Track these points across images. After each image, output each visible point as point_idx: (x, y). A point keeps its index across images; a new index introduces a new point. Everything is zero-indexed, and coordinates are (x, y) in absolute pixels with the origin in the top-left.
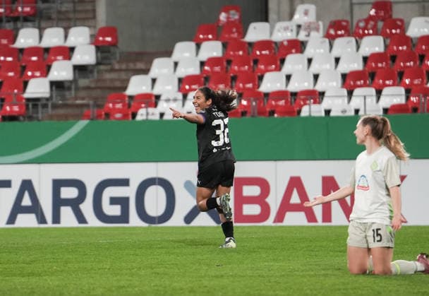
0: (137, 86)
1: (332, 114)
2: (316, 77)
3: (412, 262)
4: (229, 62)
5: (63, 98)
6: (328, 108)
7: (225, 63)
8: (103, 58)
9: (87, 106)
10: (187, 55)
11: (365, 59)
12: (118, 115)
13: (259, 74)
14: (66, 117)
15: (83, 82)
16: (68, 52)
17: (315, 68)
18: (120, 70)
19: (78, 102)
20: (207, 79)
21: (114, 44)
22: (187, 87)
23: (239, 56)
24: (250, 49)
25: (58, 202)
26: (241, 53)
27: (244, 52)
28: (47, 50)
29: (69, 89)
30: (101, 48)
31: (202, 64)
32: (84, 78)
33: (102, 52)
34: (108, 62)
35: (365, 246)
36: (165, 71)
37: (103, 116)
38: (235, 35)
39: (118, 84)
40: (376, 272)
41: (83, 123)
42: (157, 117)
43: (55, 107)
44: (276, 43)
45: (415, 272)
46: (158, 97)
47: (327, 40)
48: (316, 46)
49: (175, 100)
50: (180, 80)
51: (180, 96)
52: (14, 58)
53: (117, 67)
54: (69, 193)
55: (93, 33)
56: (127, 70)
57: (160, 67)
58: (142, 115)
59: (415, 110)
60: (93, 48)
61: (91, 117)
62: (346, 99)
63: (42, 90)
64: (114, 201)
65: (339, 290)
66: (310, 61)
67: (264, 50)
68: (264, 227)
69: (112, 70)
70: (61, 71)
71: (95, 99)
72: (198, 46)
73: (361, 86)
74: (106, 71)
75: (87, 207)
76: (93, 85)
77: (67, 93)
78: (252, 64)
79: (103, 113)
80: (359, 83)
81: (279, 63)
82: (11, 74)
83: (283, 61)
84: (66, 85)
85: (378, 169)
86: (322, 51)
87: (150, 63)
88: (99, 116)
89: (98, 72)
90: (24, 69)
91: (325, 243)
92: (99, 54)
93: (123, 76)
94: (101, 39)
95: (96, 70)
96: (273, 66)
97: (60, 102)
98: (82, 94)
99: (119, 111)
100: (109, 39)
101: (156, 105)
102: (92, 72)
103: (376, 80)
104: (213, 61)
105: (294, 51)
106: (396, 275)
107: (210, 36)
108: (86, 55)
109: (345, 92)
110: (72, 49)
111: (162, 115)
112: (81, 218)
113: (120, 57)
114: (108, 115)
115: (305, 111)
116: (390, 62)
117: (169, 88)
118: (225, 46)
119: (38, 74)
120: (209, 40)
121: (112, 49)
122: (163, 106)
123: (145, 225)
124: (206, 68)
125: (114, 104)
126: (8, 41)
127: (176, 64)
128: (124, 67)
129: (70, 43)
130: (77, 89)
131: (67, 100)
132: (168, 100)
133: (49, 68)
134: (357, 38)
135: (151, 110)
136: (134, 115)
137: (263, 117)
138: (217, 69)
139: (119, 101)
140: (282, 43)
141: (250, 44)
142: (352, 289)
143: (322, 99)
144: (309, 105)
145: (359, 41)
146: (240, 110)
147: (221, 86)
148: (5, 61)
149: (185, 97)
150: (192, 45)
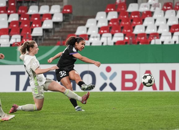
0: (80, 31)
1: (165, 43)
2: (158, 27)
4: (120, 21)
5: (48, 36)
6: (163, 41)
7: (118, 21)
8: (66, 19)
9: (59, 39)
10: (102, 17)
13: (133, 26)
14: (49, 44)
15: (57, 29)
17: (157, 23)
18: (73, 24)
19: (55, 38)
20: (111, 28)
21: (71, 13)
22: (102, 31)
23: (125, 18)
24: (129, 15)
26: (125, 17)
27: (127, 16)
28: (42, 15)
29: (51, 32)
30: (65, 15)
31: (109, 21)
32: (58, 27)
33: (66, 16)
34: (68, 20)
36: (93, 24)
38: (123, 9)
39: (72, 30)
41: (56, 47)
42: (89, 45)
43: (45, 40)
44: (141, 12)
46: (89, 36)
47: (163, 11)
48: (158, 13)
49: (97, 37)
50: (99, 29)
51: (99, 35)
52: (27, 19)
53: (72, 22)
55: (61, 8)
56: (76, 24)
57: (90, 23)
60: (61, 15)
61: (60, 44)
62: (171, 37)
63: (39, 33)
65: (166, 119)
66: (155, 20)
67: (136, 15)
68: (134, 92)
69: (70, 24)
70: (48, 24)
71: (62, 37)
72: (107, 14)
73: (177, 31)
74: (67, 24)
76: (61, 31)
77: (50, 34)
78: (130, 21)
80: (176, 30)
81: (142, 21)
82: (26, 26)
83: (143, 20)
84: (50, 30)
86: (161, 16)
87: (86, 21)
88: (64, 44)
89: (64, 25)
90: (32, 23)
91: (160, 99)
92: (64, 17)
93: (74, 26)
94: (65, 10)
96: (139, 23)
97: (47, 38)
98: (57, 34)
100: (68, 10)
101: (88, 39)
102: (61, 25)
104: (113, 20)
105: (148, 16)
107: (112, 9)
108: (58, 17)
109: (170, 34)
110: (52, 15)
111: (91, 44)
113: (73, 18)
115: (153, 42)
117: (94, 32)
118: (119, 14)
119: (37, 25)
120: (111, 11)
121: (70, 15)
122: (91, 40)
124: (111, 23)
126: (25, 11)
127: (97, 21)
128: (75, 22)
129: (51, 12)
130: (55, 32)
131: (50, 37)
132: (94, 37)
133: (42, 23)
134: (176, 10)
137: (134, 45)
138: (115, 23)
140: (143, 12)
141: (130, 13)
143: (160, 36)
144: (155, 39)
145: (177, 12)
146: (125, 42)
147: (117, 31)
148: (23, 20)
149: (101, 36)
150: (104, 13)
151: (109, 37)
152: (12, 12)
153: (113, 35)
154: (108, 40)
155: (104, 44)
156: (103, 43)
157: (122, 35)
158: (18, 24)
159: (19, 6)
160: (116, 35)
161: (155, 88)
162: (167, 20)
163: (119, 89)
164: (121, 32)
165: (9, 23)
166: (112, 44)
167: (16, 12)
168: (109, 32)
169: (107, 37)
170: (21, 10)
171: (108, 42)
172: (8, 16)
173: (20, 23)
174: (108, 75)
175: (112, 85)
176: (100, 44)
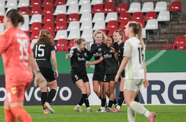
5: (153, 39)
8: (173, 18)
9: (166, 42)
12: (181, 48)
14: (154, 49)
15: (163, 30)
16: (155, 15)
18: (183, 24)
19: (161, 40)
21: (179, 10)
25: (150, 93)
28: (145, 14)
29: (156, 34)
30: (172, 13)
32: (164, 28)
34: (176, 19)
37: (174, 48)
39: (181, 31)
41: (163, 52)
43: (149, 43)
52: (127, 18)
53: (181, 22)
54: (156, 88)
55: (169, 4)
60: (168, 12)
61: (167, 48)
64: (179, 92)
69: (178, 24)
70: (152, 24)
71: (170, 39)
74: (175, 24)
75: (165, 95)
76: (168, 32)
77: (155, 36)
79: (174, 46)
84: (155, 32)
88: (171, 48)
89: (171, 25)
92: (172, 16)
94: (173, 8)
95: (170, 24)
97: (151, 41)
98: (162, 36)
99: (182, 45)
100: (177, 8)
102: (168, 25)
108: (164, 16)
110: (158, 13)
112: (162, 101)
113: (182, 17)
114: (176, 47)
121: (178, 12)
125: (179, 41)
126: (125, 9)
128: (184, 22)
129: (156, 10)
130: (160, 34)
131: (155, 39)
133: (146, 23)
139: (182, 40)
148: (123, 20)
152: (110, 10)
158: (117, 24)
159: (118, 4)
165: (106, 24)
167: (114, 11)
170: (121, 8)
172: (106, 15)
173: (119, 24)
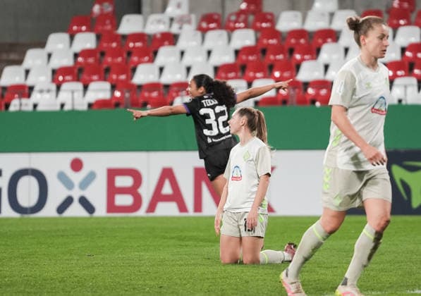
0: (11, 76)
2: (189, 69)
3: (280, 252)
4: (103, 54)
7: (98, 55)
10: (60, 46)
11: (237, 52)
13: (132, 66)
17: (187, 60)
20: (80, 70)
22: (61, 78)
23: (112, 48)
24: (124, 41)
26: (114, 45)
27: (118, 44)
31: (76, 56)
35: (238, 235)
36: (39, 62)
38: (109, 27)
40: (244, 262)
42: (30, 108)
44: (149, 36)
45: (282, 262)
46: (31, 89)
47: (199, 34)
48: (189, 37)
49: (49, 91)
50: (54, 72)
51: (54, 87)
57: (33, 58)
58: (15, 105)
59: (285, 102)
66: (182, 53)
67: (138, 42)
68: (136, 218)
72: (72, 38)
73: (233, 78)
78: (125, 55)
80: (230, 75)
81: (151, 54)
83: (155, 53)
85: (251, 159)
86: (194, 43)
87: (23, 54)
96: (146, 58)
101: (29, 96)
103: (247, 73)
104: (86, 53)
105: (166, 43)
106: (264, 264)
107: (84, 28)
111: (35, 106)
116: (260, 55)
117: (43, 79)
118: (99, 38)
120: (81, 31)
122: (36, 97)
123: (16, 215)
124: (80, 59)
127: (49, 56)
132: (41, 91)
134: (229, 31)
135: (24, 101)
136: (7, 106)
138: (91, 60)
140: (155, 36)
141: (124, 37)
142: (221, 279)
144: (182, 96)
145: (230, 34)
146: (114, 101)
147: (95, 77)
149: (58, 88)
150: (66, 36)
151: (77, 90)
153: (86, 88)
154: (75, 97)
155: (67, 108)
156: (62, 106)
157: (107, 85)
160: (92, 86)
161: (183, 208)
162: (209, 53)
163: (101, 210)
164: (105, 80)
166: (85, 107)
168: (77, 79)
169: (73, 92)
171: (76, 102)
174: (77, 177)
175: (84, 202)
176: (58, 108)
